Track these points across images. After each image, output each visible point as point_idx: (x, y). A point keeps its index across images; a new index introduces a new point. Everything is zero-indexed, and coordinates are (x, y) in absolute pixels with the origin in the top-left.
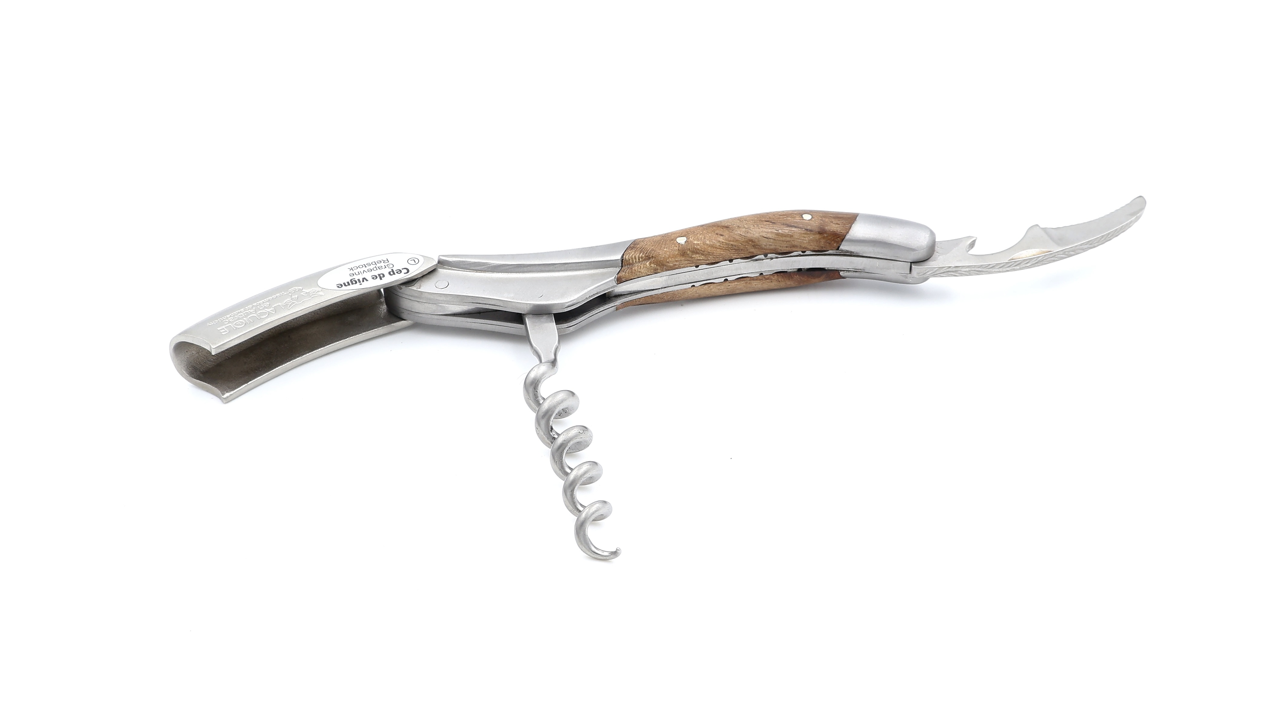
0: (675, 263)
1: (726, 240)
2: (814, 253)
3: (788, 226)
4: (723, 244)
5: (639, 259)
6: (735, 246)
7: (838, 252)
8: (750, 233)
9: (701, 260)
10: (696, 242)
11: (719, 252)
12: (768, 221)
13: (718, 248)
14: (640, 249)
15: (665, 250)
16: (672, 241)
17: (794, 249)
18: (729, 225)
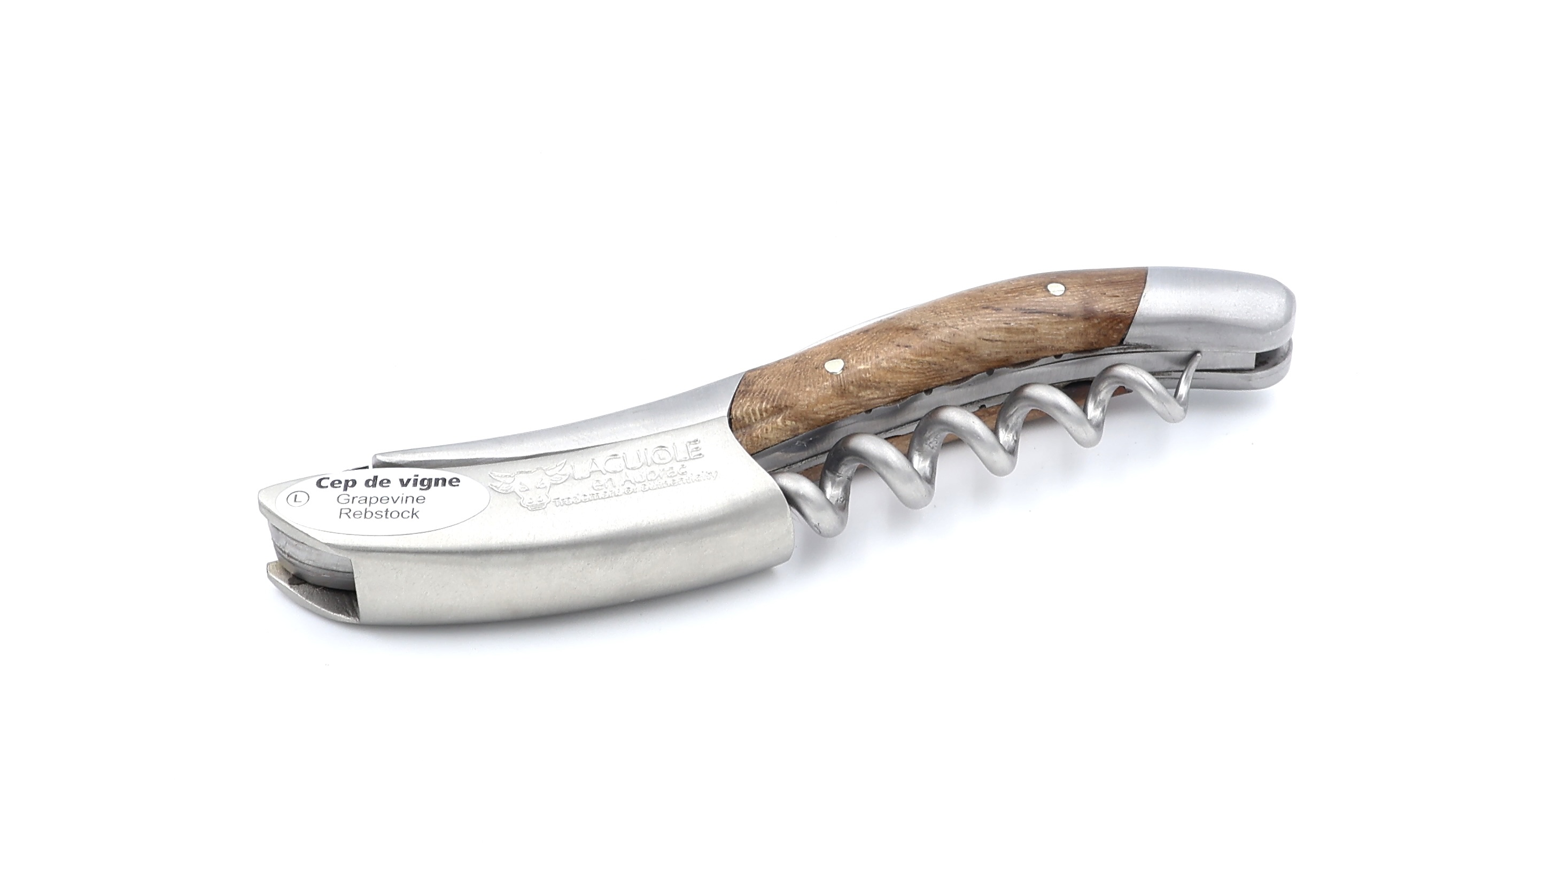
0: (827, 413)
1: (917, 355)
2: (1078, 356)
3: (1025, 313)
4: (912, 364)
5: (761, 415)
6: (935, 365)
7: (1121, 349)
8: (959, 335)
9: (875, 399)
10: (862, 367)
11: (907, 380)
12: (987, 308)
13: (904, 373)
14: (760, 393)
15: (808, 389)
16: (818, 371)
17: (1041, 354)
18: (918, 325)
